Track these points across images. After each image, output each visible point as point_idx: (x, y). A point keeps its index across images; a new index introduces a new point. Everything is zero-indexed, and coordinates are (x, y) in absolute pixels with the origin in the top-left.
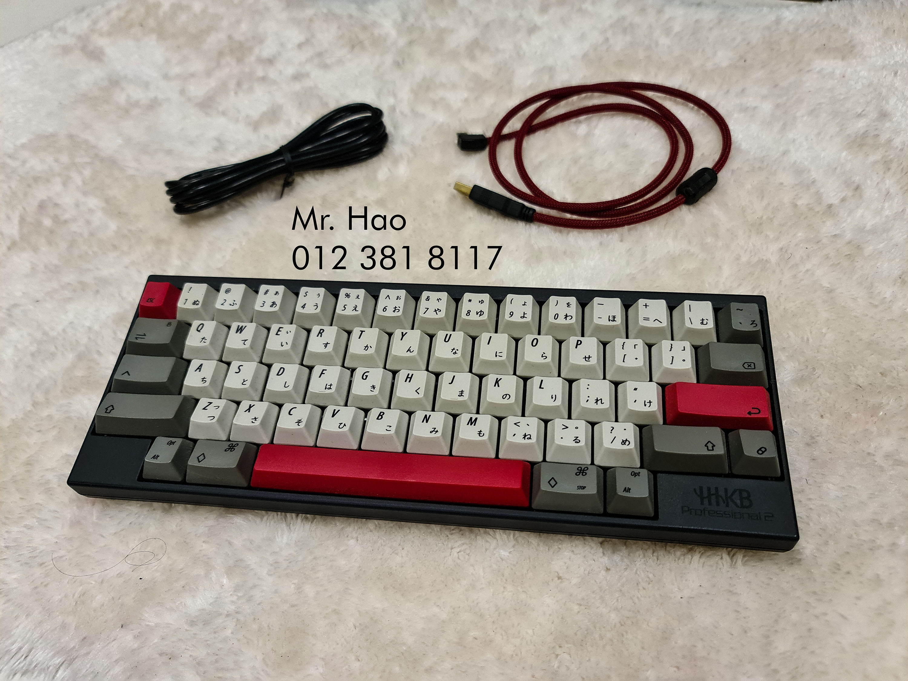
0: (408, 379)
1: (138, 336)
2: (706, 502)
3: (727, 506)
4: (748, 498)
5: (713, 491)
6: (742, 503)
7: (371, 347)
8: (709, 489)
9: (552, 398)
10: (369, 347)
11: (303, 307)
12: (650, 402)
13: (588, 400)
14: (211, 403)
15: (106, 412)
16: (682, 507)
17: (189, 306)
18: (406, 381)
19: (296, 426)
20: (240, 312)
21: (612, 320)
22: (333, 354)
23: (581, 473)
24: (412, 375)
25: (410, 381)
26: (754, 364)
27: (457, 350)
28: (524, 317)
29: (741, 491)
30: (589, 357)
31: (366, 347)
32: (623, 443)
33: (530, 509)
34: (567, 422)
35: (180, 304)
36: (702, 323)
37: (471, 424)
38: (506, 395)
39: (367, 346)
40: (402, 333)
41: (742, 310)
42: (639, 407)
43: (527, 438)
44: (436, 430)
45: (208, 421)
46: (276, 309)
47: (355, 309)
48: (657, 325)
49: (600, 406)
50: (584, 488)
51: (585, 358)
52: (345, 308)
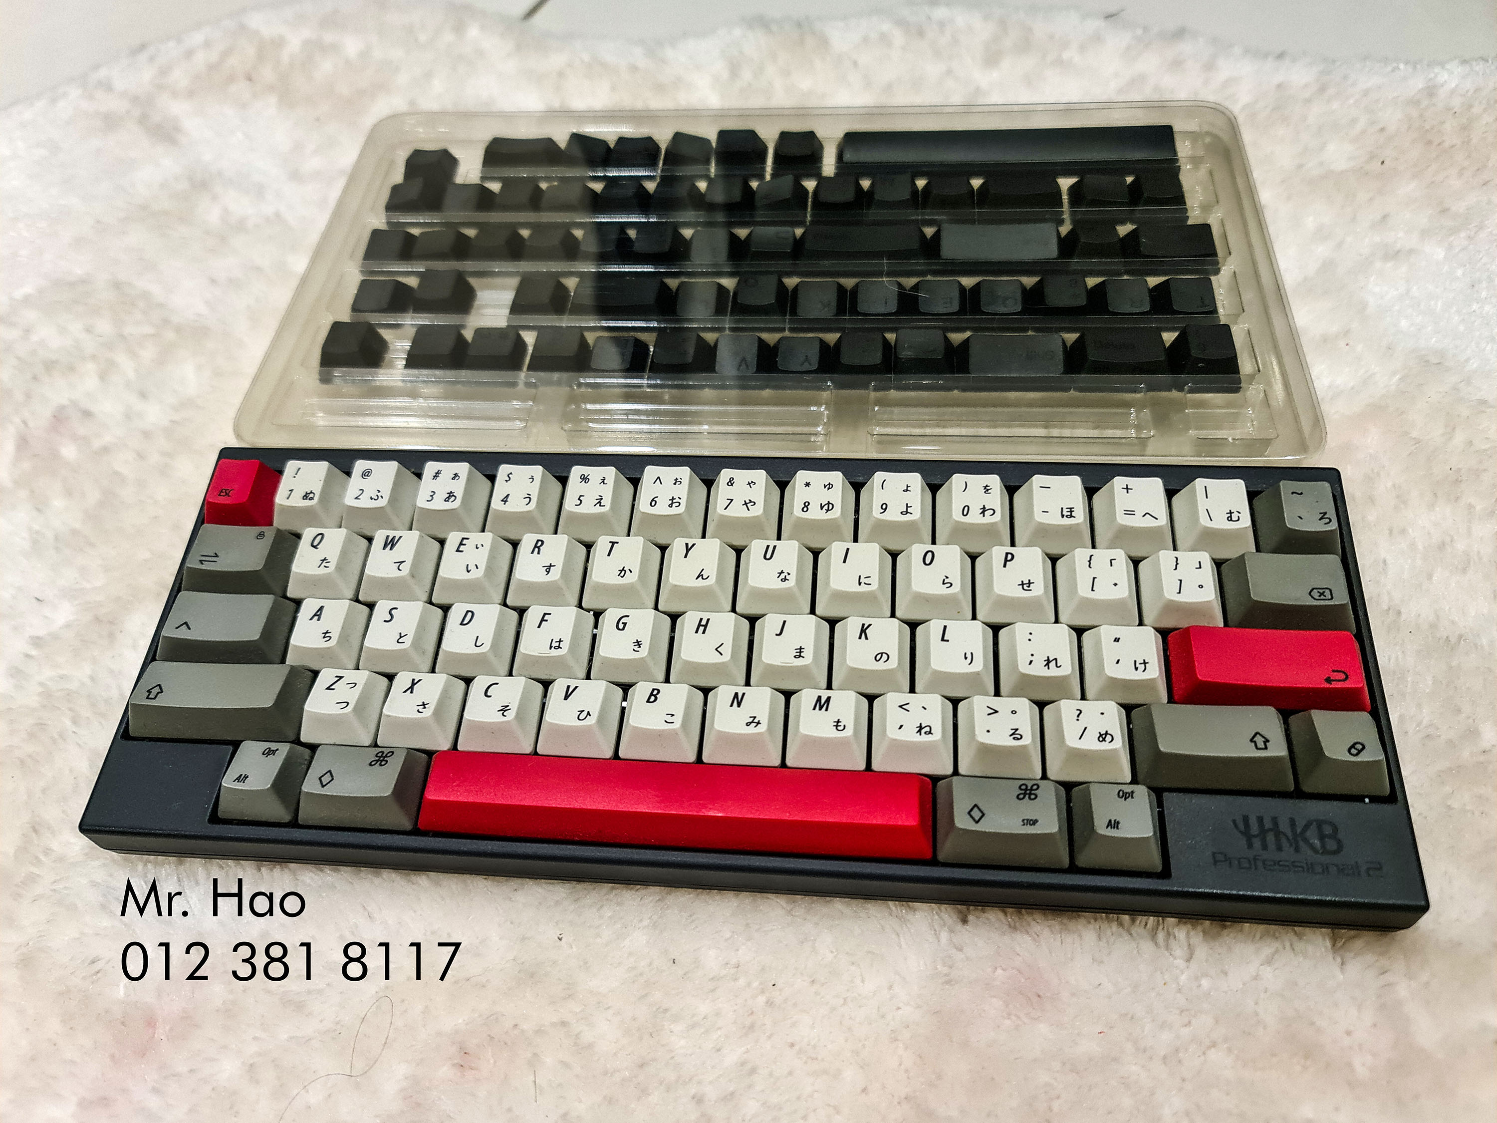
0: (702, 628)
1: (204, 558)
2: (1257, 843)
3: (1297, 850)
4: (1334, 836)
5: (1268, 825)
6: (1323, 846)
7: (631, 572)
8: (1260, 820)
9: (966, 658)
10: (628, 572)
11: (505, 500)
12: (1145, 663)
13: (1031, 662)
14: (341, 677)
15: (148, 698)
16: (1214, 854)
17: (297, 501)
18: (697, 632)
19: (498, 718)
20: (389, 510)
21: (1067, 516)
22: (562, 584)
23: (1027, 796)
24: (708, 620)
25: (704, 632)
26: (1331, 591)
27: (789, 574)
28: (907, 512)
29: (1320, 824)
30: (1030, 583)
31: (621, 571)
32: (1101, 739)
33: (934, 862)
34: (995, 702)
35: (280, 499)
36: (1230, 519)
37: (820, 709)
38: (882, 654)
39: (623, 569)
40: (687, 544)
41: (1302, 494)
42: (1126, 673)
43: (925, 733)
44: (756, 720)
45: (336, 710)
46: (455, 505)
47: (600, 502)
48: (1149, 522)
49: (1053, 672)
50: (1035, 822)
51: (1023, 584)
52: (581, 501)
